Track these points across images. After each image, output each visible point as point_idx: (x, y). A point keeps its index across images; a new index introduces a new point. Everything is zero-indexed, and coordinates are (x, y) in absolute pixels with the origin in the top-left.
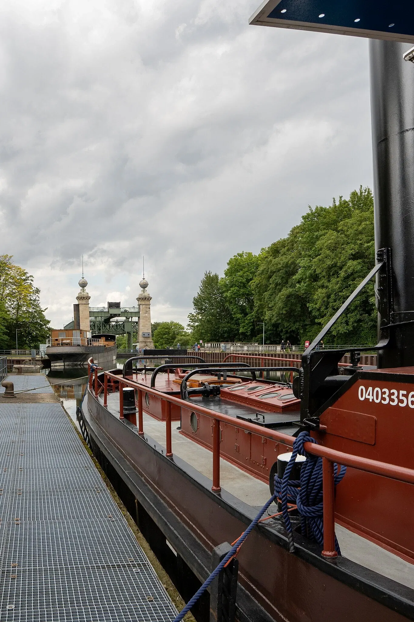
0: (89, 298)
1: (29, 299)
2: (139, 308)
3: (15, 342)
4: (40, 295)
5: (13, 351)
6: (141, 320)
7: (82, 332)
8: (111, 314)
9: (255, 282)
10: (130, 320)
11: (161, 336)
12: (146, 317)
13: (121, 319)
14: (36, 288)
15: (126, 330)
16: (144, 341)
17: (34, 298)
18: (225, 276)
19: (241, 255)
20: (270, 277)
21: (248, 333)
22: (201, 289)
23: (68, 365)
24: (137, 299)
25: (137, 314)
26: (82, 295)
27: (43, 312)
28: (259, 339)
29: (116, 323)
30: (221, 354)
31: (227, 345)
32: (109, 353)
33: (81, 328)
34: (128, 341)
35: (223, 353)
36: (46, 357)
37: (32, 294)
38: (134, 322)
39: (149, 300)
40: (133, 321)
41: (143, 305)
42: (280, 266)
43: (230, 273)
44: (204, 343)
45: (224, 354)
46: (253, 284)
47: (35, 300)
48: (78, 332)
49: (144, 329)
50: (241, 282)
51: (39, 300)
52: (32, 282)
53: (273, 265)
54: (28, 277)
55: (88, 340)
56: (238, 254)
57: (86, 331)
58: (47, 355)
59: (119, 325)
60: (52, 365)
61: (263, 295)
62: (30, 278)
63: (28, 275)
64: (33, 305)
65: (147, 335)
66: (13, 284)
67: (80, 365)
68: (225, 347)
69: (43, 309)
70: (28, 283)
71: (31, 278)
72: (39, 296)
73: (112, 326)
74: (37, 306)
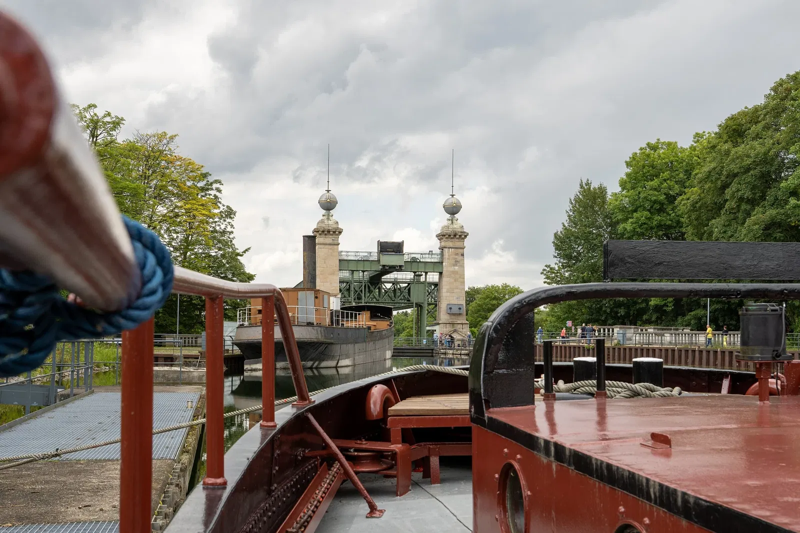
0: (340, 233)
1: (211, 229)
2: (442, 254)
3: (174, 320)
4: (236, 221)
5: (169, 339)
6: (445, 280)
7: (320, 296)
8: (384, 266)
9: (688, 199)
10: (422, 279)
11: (483, 313)
12: (455, 273)
13: (404, 277)
14: (228, 207)
15: (414, 299)
16: (450, 321)
17: (223, 227)
18: (620, 189)
19: (654, 148)
20: (725, 186)
21: (667, 306)
22: (569, 216)
23: (285, 369)
24: (438, 236)
25: (438, 266)
26: (324, 226)
27: (239, 257)
28: (691, 320)
29: (393, 284)
30: (614, 349)
31: (628, 331)
32: (379, 344)
33: (317, 288)
34: (417, 323)
35: (619, 346)
36: (237, 351)
37: (217, 220)
38: (430, 284)
39: (463, 239)
40: (428, 280)
41: (449, 248)
42: (748, 161)
43: (631, 182)
44: (575, 326)
45: (622, 350)
46: (683, 204)
47: (224, 231)
48: (310, 295)
49: (451, 297)
50: (655, 200)
51: (232, 232)
52: (218, 194)
53: (733, 160)
54: (211, 184)
55: (332, 314)
56: (648, 144)
57: (329, 295)
58: (237, 345)
59: (399, 289)
60: (246, 367)
61: (707, 225)
62: (215, 186)
63: (211, 179)
64: (219, 241)
65: (457, 309)
66: (178, 196)
67: (311, 368)
68: (624, 335)
69: (240, 251)
70: (210, 195)
71: (218, 185)
72: (233, 223)
73: (386, 292)
74: (228, 244)
